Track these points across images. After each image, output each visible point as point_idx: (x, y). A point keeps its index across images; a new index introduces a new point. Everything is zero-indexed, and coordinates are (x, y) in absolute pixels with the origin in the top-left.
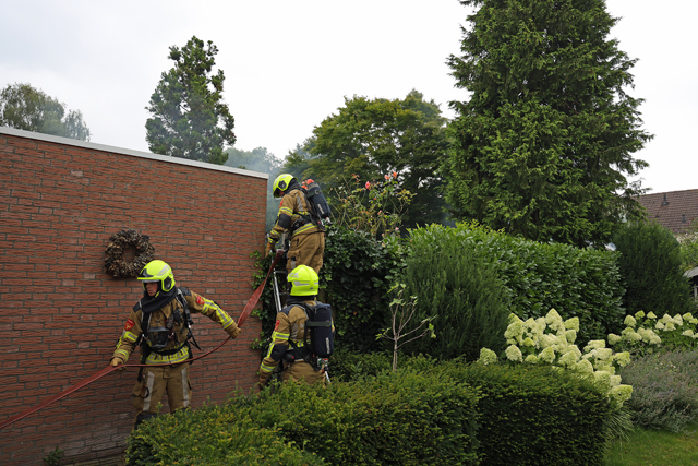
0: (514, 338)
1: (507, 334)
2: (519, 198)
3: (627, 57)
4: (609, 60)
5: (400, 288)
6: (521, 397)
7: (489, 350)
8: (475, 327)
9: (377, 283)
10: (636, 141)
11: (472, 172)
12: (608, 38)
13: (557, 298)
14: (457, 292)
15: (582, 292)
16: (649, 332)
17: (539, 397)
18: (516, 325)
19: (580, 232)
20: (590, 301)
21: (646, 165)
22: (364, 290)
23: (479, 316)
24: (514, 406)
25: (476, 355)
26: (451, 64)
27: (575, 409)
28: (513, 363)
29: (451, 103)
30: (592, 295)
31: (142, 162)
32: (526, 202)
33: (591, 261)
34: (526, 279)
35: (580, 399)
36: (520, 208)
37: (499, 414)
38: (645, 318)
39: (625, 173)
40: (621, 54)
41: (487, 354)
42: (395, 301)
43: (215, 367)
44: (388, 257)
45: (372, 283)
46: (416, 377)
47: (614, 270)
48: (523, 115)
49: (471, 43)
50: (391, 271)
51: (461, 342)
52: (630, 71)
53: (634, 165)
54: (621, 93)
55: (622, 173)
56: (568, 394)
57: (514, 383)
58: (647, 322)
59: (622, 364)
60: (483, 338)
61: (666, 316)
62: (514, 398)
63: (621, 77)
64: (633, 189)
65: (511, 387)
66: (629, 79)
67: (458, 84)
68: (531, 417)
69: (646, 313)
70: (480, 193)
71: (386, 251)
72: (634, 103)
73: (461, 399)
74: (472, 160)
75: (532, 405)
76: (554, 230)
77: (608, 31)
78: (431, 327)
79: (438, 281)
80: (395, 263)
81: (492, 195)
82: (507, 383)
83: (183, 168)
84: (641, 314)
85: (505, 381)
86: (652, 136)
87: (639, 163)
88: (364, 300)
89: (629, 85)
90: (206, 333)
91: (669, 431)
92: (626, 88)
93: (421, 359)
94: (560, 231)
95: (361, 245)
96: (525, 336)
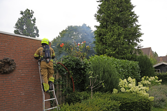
0: (122, 85)
1: (120, 84)
2: (114, 49)
3: (136, 16)
4: (133, 16)
5: (91, 73)
6: (129, 103)
7: (116, 89)
8: (112, 83)
9: (83, 72)
10: (140, 35)
11: (101, 43)
12: (132, 11)
13: (126, 74)
15: (131, 72)
16: (148, 81)
17: (134, 102)
18: (122, 82)
19: (128, 57)
20: (133, 74)
21: (142, 40)
22: (79, 74)
23: (112, 80)
24: (127, 106)
26: (95, 16)
27: (144, 105)
28: (123, 93)
29: (95, 26)
30: (133, 73)
31: (11, 37)
32: (115, 50)
33: (133, 64)
34: (120, 69)
35: (145, 102)
36: (114, 51)
37: (123, 108)
38: (146, 78)
39: (138, 43)
40: (135, 15)
41: (115, 91)
42: (91, 77)
43: (36, 99)
44: (85, 64)
45: (81, 72)
47: (138, 66)
48: (114, 28)
49: (100, 11)
50: (86, 68)
52: (137, 19)
53: (140, 40)
54: (135, 24)
55: (137, 43)
56: (141, 101)
57: (126, 99)
59: (147, 91)
60: (114, 86)
61: (151, 77)
62: (127, 103)
63: (135, 20)
64: (139, 46)
65: (126, 100)
66: (137, 21)
67: (97, 21)
68: (132, 109)
70: (104, 48)
71: (85, 63)
72: (139, 26)
74: (101, 40)
75: (132, 105)
76: (122, 57)
77: (132, 9)
78: (103, 84)
79: (100, 70)
80: (87, 66)
81: (106, 48)
82: (124, 99)
83: (25, 39)
84: (145, 77)
85: (124, 98)
86: (143, 34)
87: (141, 40)
88: (79, 76)
89: (137, 22)
90: (33, 89)
92: (136, 23)
95: (78, 61)
96: (125, 85)
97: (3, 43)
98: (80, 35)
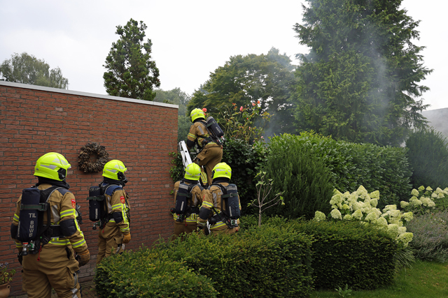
0: (336, 204)
1: (331, 202)
2: (343, 114)
3: (412, 20)
4: (401, 22)
5: (262, 174)
6: (340, 241)
7: (320, 212)
8: (312, 197)
9: (250, 171)
10: (421, 74)
11: (311, 99)
12: (400, 9)
13: (367, 178)
14: (299, 176)
15: (383, 175)
16: (427, 199)
17: (351, 241)
18: (337, 196)
19: (383, 135)
20: (388, 180)
21: (427, 89)
22: (241, 176)
23: (314, 191)
24: (335, 247)
25: (312, 216)
26: (296, 30)
27: (375, 248)
28: (336, 220)
29: (297, 55)
30: (390, 176)
31: (99, 101)
32: (347, 116)
33: (389, 154)
34: (345, 167)
35: (378, 242)
36: (345, 120)
37: (326, 252)
38: (425, 191)
39: (412, 96)
40: (409, 18)
41: (319, 215)
42: (259, 183)
43: (149, 226)
44: (256, 155)
45: (246, 172)
46: (273, 229)
47: (405, 159)
48: (345, 59)
49: (309, 15)
50: (258, 164)
51: (303, 208)
52: (416, 29)
53: (419, 90)
54: (410, 43)
56: (370, 239)
57: (336, 232)
58: (426, 193)
59: (407, 220)
60: (317, 205)
61: (438, 188)
62: (335, 242)
63: (409, 33)
64: (417, 106)
65: (334, 235)
66: (415, 34)
67: (302, 42)
68: (346, 254)
69: (426, 187)
70: (317, 112)
71: (254, 152)
72: (418, 50)
73: (301, 243)
74: (311, 91)
75: (347, 246)
76: (366, 135)
77: (400, 4)
78: (282, 198)
79: (287, 169)
80: (260, 159)
81: (325, 113)
82: (331, 232)
83: (124, 104)
84: (422, 188)
85: (330, 231)
86: (431, 71)
87: (422, 88)
88: (241, 182)
89: (416, 38)
90: (142, 205)
91: (438, 262)
92: (412, 40)
93: (277, 218)
94: (369, 136)
95: (238, 148)
96: (343, 203)
97: (85, 115)
98: (263, 77)
